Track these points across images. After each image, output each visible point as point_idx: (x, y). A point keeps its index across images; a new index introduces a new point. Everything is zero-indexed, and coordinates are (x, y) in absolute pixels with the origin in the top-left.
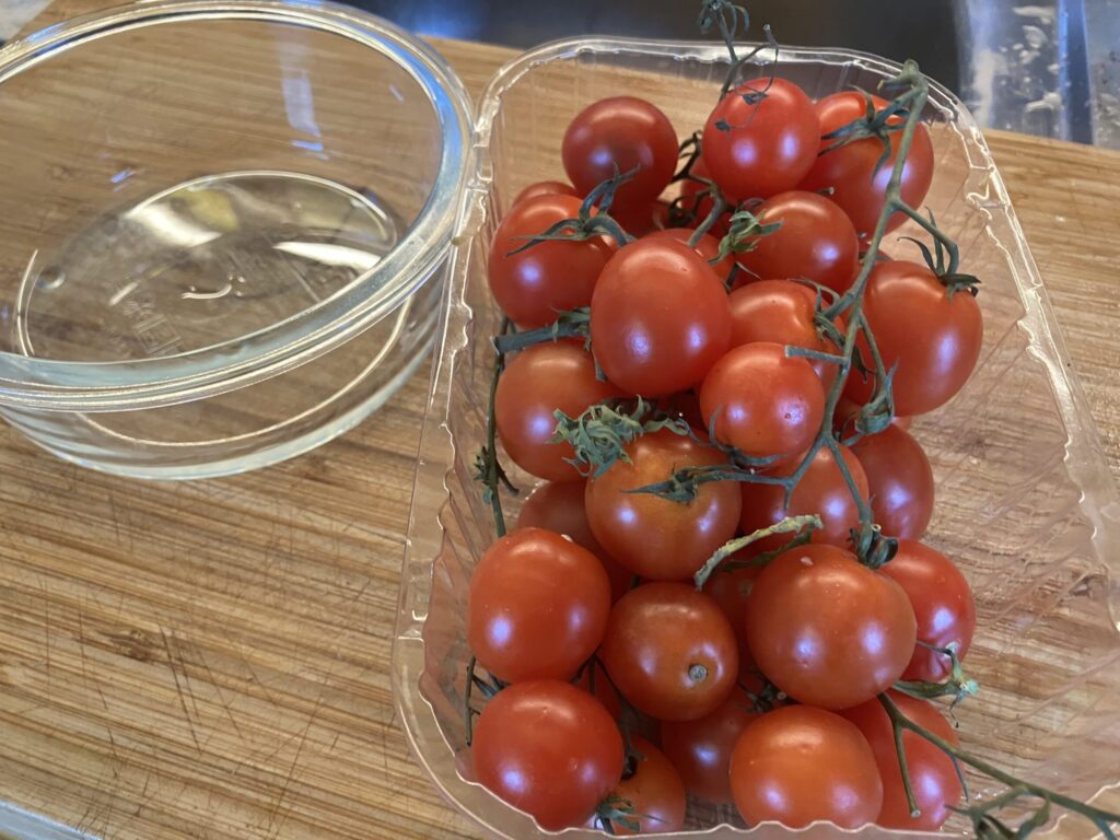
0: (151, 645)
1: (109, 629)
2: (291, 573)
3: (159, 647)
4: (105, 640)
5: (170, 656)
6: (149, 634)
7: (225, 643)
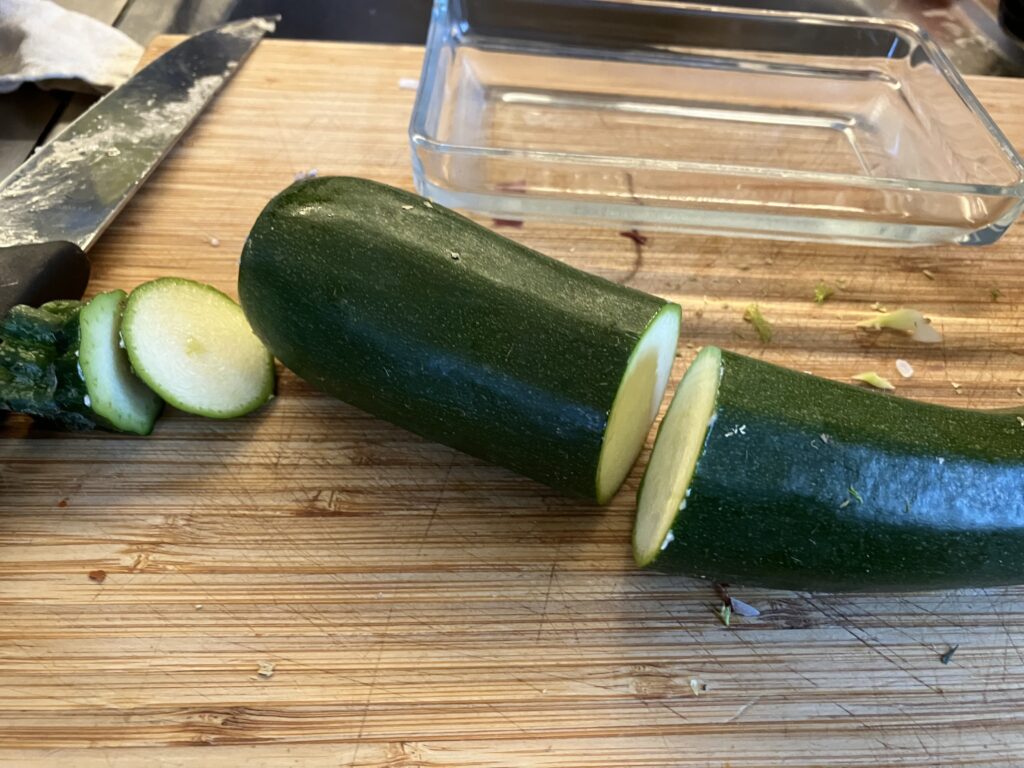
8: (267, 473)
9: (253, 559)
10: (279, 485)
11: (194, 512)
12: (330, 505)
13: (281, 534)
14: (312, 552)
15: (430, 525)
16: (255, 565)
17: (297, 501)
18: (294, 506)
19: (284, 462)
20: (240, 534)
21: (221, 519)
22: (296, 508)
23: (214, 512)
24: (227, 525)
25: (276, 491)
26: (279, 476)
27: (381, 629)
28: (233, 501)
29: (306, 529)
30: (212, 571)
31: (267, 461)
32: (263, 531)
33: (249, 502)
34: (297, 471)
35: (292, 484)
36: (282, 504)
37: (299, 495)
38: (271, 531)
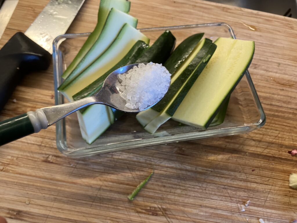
0: (157, 211)
1: (143, 208)
2: (186, 184)
3: (159, 211)
4: (144, 211)
5: (163, 213)
6: (155, 208)
7: (176, 207)
8: (38, 147)
9: (30, 172)
10: (40, 152)
11: (18, 156)
12: (51, 160)
13: (38, 166)
14: (44, 173)
15: (74, 170)
16: (30, 174)
17: (44, 157)
18: (42, 159)
19: (43, 145)
20: (28, 165)
21: (24, 159)
23: (23, 157)
24: (26, 161)
26: (41, 149)
27: (55, 197)
28: (29, 155)
29: (44, 166)
30: (20, 174)
31: (38, 144)
32: (34, 165)
33: (32, 155)
34: (45, 148)
35: (43, 152)
36: (40, 157)
37: (44, 155)
38: (36, 165)
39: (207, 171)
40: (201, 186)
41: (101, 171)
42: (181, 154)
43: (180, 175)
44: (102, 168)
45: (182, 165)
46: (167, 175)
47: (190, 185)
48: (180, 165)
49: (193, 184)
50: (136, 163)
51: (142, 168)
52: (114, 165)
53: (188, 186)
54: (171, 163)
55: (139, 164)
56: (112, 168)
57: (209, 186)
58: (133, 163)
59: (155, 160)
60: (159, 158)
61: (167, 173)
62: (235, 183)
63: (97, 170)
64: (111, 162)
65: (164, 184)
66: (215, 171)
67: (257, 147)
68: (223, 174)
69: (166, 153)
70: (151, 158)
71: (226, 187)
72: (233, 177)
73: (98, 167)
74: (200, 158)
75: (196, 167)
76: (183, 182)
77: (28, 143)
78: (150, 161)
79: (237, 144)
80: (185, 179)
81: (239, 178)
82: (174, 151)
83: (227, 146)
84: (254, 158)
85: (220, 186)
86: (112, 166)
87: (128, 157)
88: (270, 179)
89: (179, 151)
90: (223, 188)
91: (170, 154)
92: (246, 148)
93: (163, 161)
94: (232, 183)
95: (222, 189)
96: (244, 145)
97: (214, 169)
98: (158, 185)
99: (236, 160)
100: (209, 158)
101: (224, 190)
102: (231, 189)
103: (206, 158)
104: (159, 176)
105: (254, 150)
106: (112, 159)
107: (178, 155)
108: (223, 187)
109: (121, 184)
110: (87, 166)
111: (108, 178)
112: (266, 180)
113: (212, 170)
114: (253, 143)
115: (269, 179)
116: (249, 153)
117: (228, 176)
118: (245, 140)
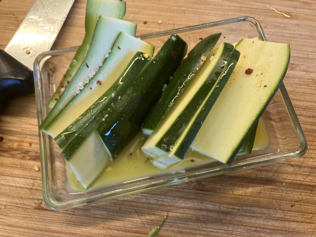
8: (28, 191)
9: (21, 223)
10: (31, 197)
11: (7, 204)
12: (44, 207)
13: (29, 215)
14: (37, 223)
15: (72, 217)
16: (22, 225)
17: (35, 203)
18: (34, 205)
19: (34, 188)
20: (18, 214)
21: (13, 208)
22: (35, 206)
23: (12, 205)
24: (15, 210)
25: (30, 199)
26: (32, 193)
28: (18, 201)
29: (36, 214)
30: (10, 226)
31: (29, 187)
32: (25, 213)
33: (22, 202)
34: (37, 192)
35: (35, 197)
36: (31, 204)
37: (37, 201)
38: (27, 214)
39: (233, 210)
40: (226, 229)
41: (104, 217)
42: (201, 190)
43: (200, 217)
44: (105, 213)
45: (203, 204)
46: (184, 218)
47: (213, 229)
48: (200, 204)
49: (216, 228)
50: (146, 205)
51: (153, 211)
52: (118, 209)
53: (210, 230)
54: (188, 203)
55: (149, 205)
56: (117, 213)
57: (237, 229)
58: (142, 205)
59: (168, 200)
60: (173, 197)
61: (184, 215)
62: (269, 223)
63: (99, 216)
64: (115, 205)
65: (180, 230)
66: (243, 209)
67: (296, 174)
68: (254, 213)
69: (182, 190)
70: (163, 197)
71: (258, 229)
72: (267, 216)
73: (100, 212)
74: (225, 193)
75: (219, 205)
76: (204, 225)
77: (17, 187)
78: (162, 201)
79: (271, 171)
80: (207, 222)
81: (274, 217)
82: (192, 187)
83: (258, 176)
84: (293, 189)
85: (250, 228)
86: (117, 210)
87: (136, 198)
88: (314, 215)
89: (197, 187)
90: (255, 231)
91: (187, 191)
92: (282, 177)
93: (179, 200)
94: (266, 224)
95: (253, 233)
96: (280, 173)
97: (242, 207)
98: (173, 231)
99: (269, 193)
100: (235, 193)
101: (255, 233)
102: (264, 231)
103: (231, 193)
104: (174, 219)
105: (292, 178)
106: (116, 201)
107: (196, 191)
108: (255, 229)
109: (129, 232)
110: (87, 212)
111: (112, 226)
112: (309, 217)
113: (240, 208)
114: (291, 169)
115: (312, 216)
116: (286, 183)
117: (261, 215)
118: (281, 166)
